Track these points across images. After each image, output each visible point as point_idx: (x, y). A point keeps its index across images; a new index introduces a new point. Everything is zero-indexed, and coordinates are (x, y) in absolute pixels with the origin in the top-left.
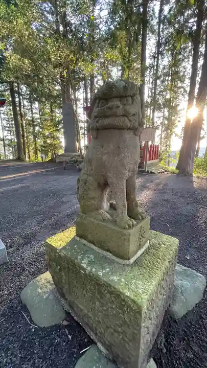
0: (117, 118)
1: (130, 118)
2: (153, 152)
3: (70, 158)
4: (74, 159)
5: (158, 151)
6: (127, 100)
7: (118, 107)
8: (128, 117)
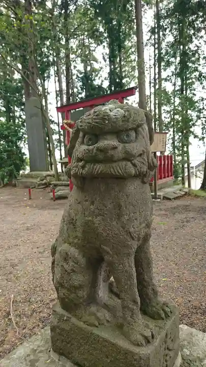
0: (114, 165)
1: (135, 161)
2: (164, 164)
3: (38, 179)
4: (45, 181)
5: (171, 163)
6: (128, 136)
7: (115, 148)
8: (130, 161)
